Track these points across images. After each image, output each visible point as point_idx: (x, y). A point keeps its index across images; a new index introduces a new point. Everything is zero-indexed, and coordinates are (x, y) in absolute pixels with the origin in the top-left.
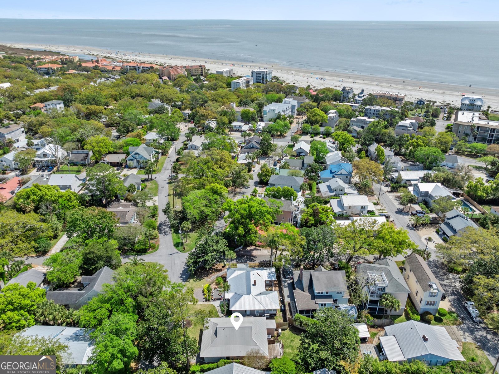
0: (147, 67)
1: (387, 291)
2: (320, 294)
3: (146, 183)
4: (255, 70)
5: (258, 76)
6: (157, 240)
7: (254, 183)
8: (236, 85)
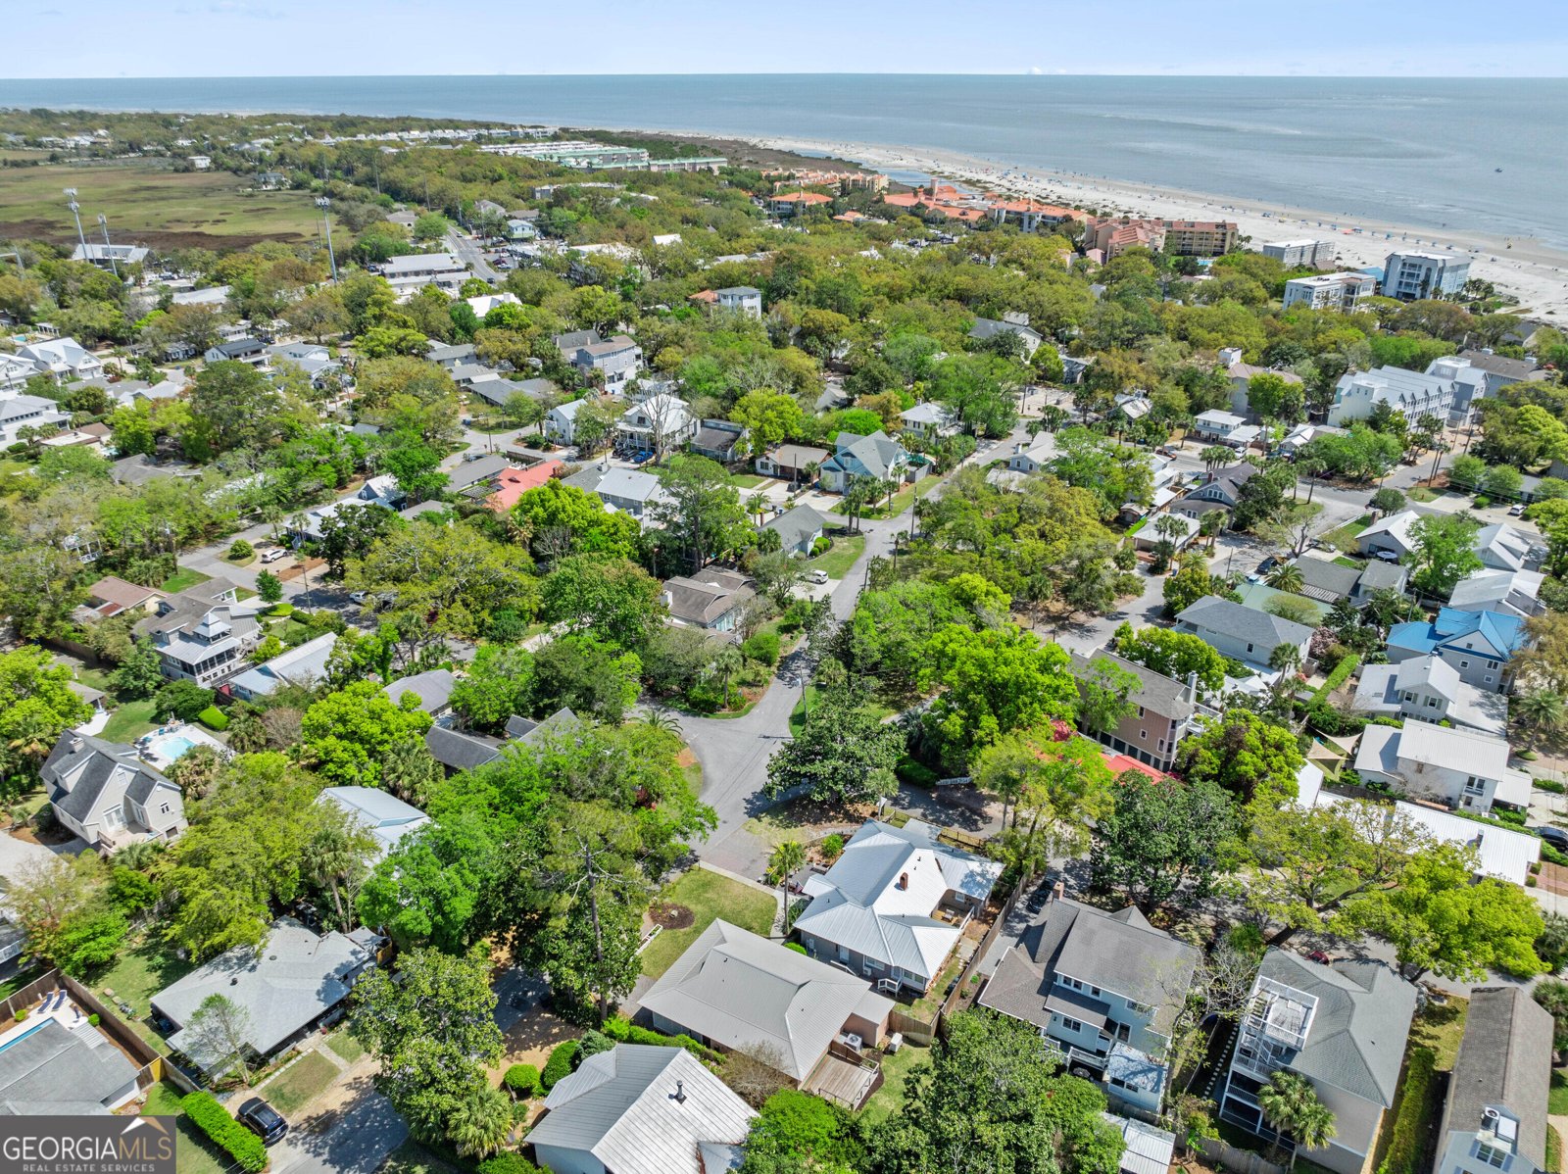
0: (1054, 218)
1: (1295, 1064)
2: (1072, 988)
3: (837, 540)
4: (1403, 252)
5: (1411, 275)
6: (759, 690)
7: (1149, 610)
8: (1300, 294)
